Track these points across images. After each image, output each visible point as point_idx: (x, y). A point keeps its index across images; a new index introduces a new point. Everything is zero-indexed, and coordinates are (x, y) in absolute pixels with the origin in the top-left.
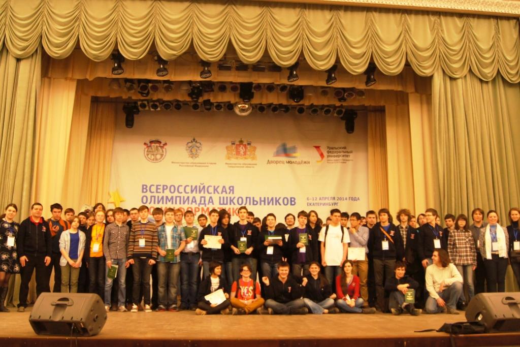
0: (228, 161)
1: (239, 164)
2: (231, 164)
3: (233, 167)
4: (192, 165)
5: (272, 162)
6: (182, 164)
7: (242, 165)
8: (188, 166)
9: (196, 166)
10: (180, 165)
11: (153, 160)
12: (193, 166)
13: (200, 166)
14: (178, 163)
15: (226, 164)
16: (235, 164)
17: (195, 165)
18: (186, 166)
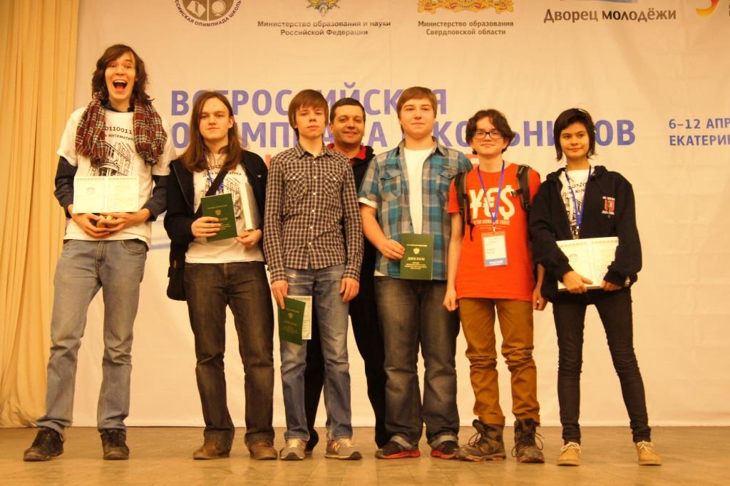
0: (428, 17)
1: (460, 24)
2: (434, 24)
3: (440, 33)
4: (319, 29)
5: (559, 16)
6: (286, 29)
7: (468, 28)
8: (305, 33)
9: (329, 32)
10: (283, 32)
11: (204, 17)
12: (322, 33)
13: (341, 33)
14: (275, 25)
15: (421, 23)
16: (449, 24)
17: (327, 28)
18: (301, 33)
